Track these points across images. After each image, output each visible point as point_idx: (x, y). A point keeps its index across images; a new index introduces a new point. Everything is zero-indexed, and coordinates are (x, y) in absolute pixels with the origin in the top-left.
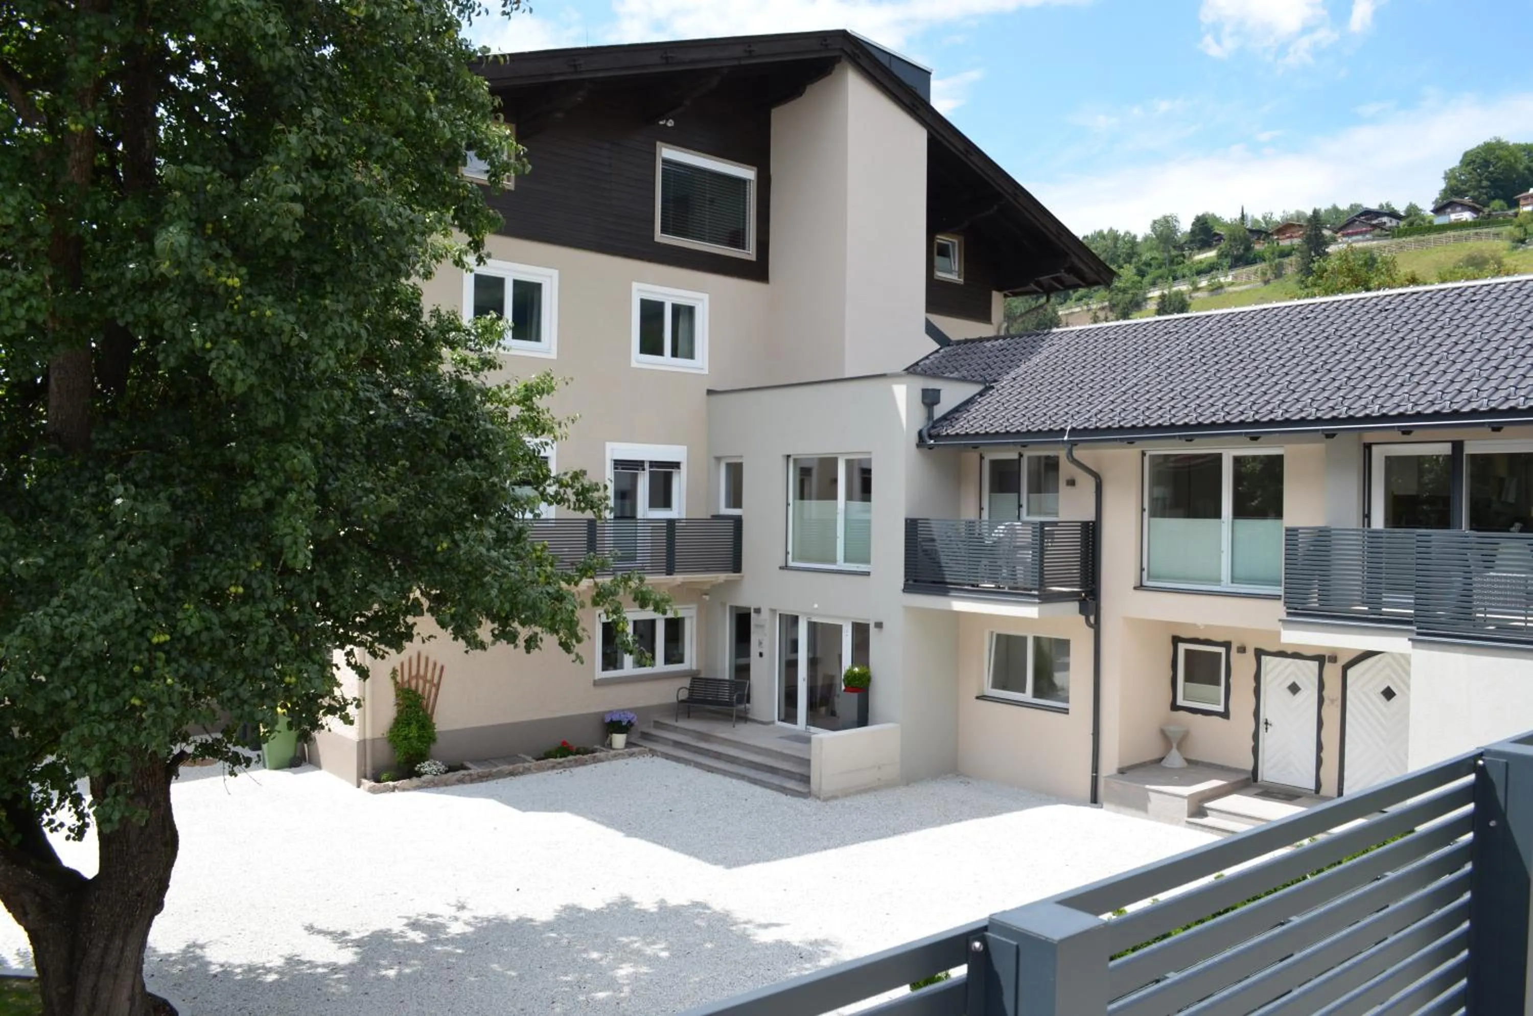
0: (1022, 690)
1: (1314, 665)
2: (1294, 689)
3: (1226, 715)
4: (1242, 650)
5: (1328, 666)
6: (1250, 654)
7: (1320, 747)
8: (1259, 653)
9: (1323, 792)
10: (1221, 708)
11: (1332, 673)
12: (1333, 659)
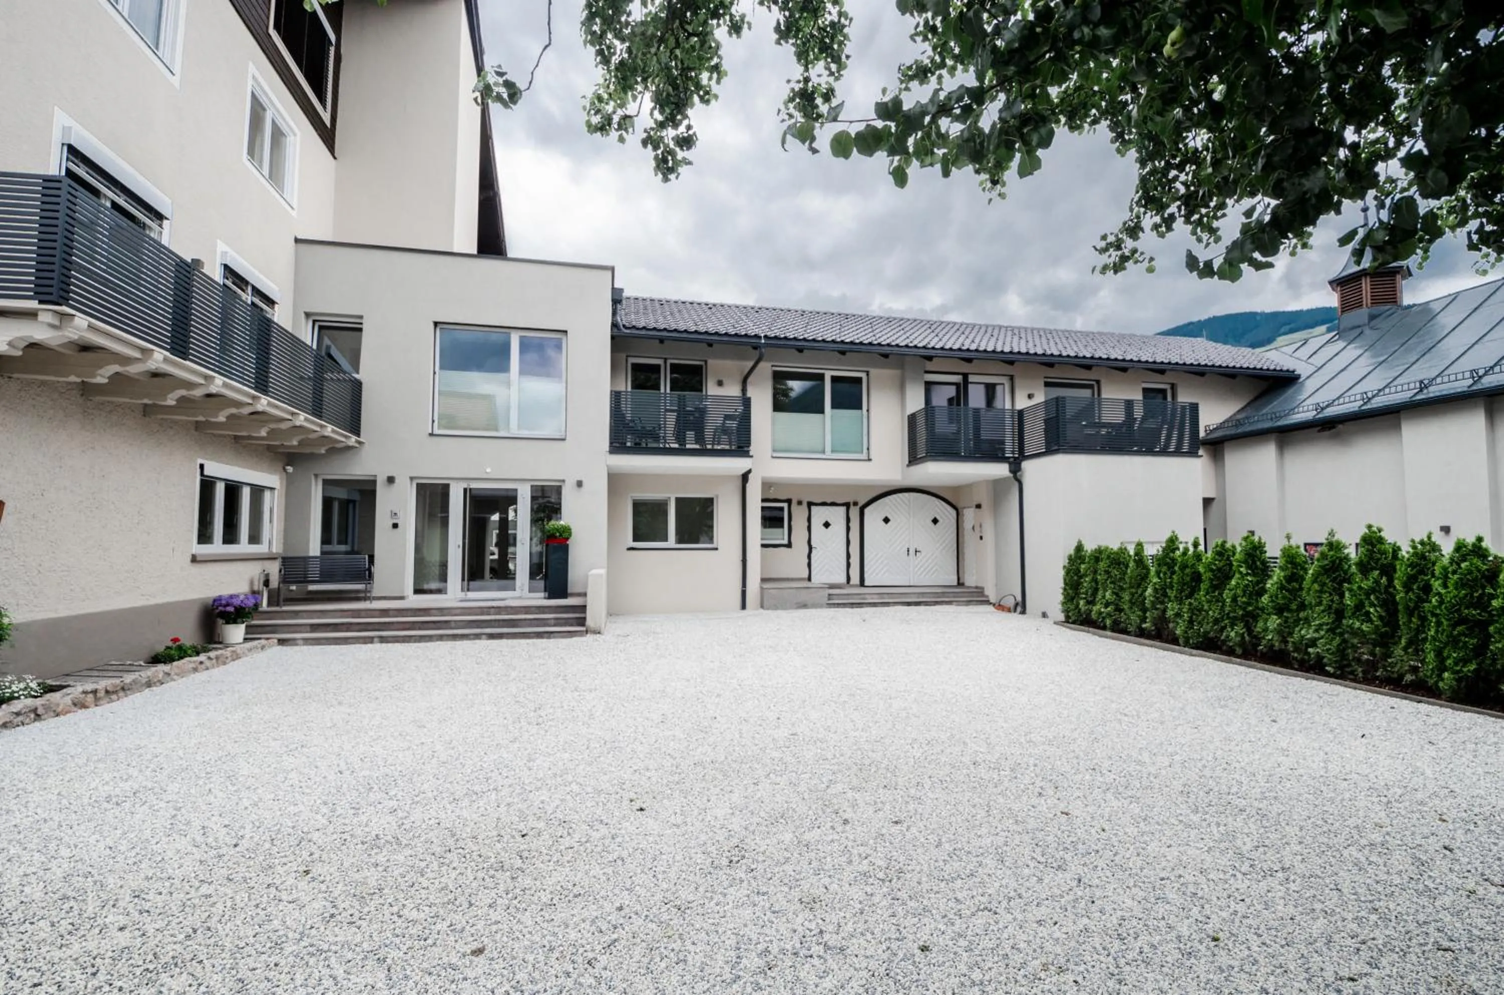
0: (665, 539)
1: (843, 509)
2: (827, 525)
3: (789, 545)
4: (800, 503)
5: (852, 508)
6: (805, 505)
7: (848, 556)
8: (810, 504)
9: (852, 582)
10: (785, 542)
11: (854, 513)
12: (855, 504)
